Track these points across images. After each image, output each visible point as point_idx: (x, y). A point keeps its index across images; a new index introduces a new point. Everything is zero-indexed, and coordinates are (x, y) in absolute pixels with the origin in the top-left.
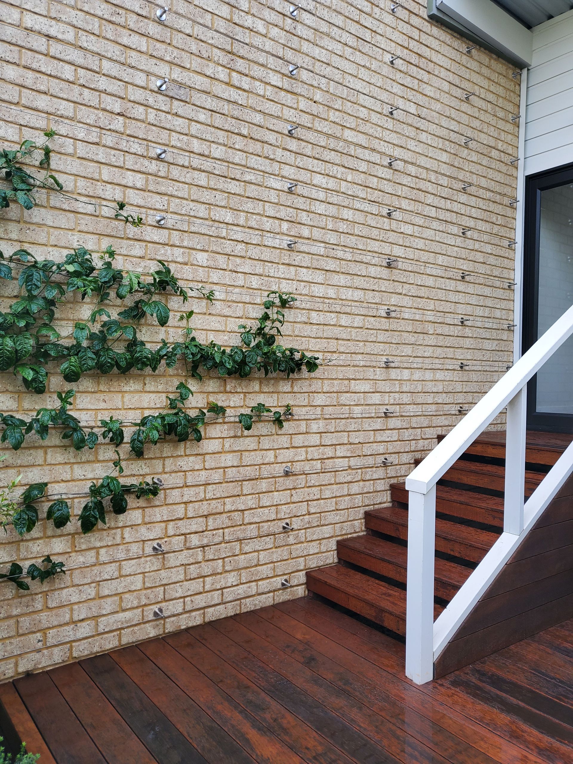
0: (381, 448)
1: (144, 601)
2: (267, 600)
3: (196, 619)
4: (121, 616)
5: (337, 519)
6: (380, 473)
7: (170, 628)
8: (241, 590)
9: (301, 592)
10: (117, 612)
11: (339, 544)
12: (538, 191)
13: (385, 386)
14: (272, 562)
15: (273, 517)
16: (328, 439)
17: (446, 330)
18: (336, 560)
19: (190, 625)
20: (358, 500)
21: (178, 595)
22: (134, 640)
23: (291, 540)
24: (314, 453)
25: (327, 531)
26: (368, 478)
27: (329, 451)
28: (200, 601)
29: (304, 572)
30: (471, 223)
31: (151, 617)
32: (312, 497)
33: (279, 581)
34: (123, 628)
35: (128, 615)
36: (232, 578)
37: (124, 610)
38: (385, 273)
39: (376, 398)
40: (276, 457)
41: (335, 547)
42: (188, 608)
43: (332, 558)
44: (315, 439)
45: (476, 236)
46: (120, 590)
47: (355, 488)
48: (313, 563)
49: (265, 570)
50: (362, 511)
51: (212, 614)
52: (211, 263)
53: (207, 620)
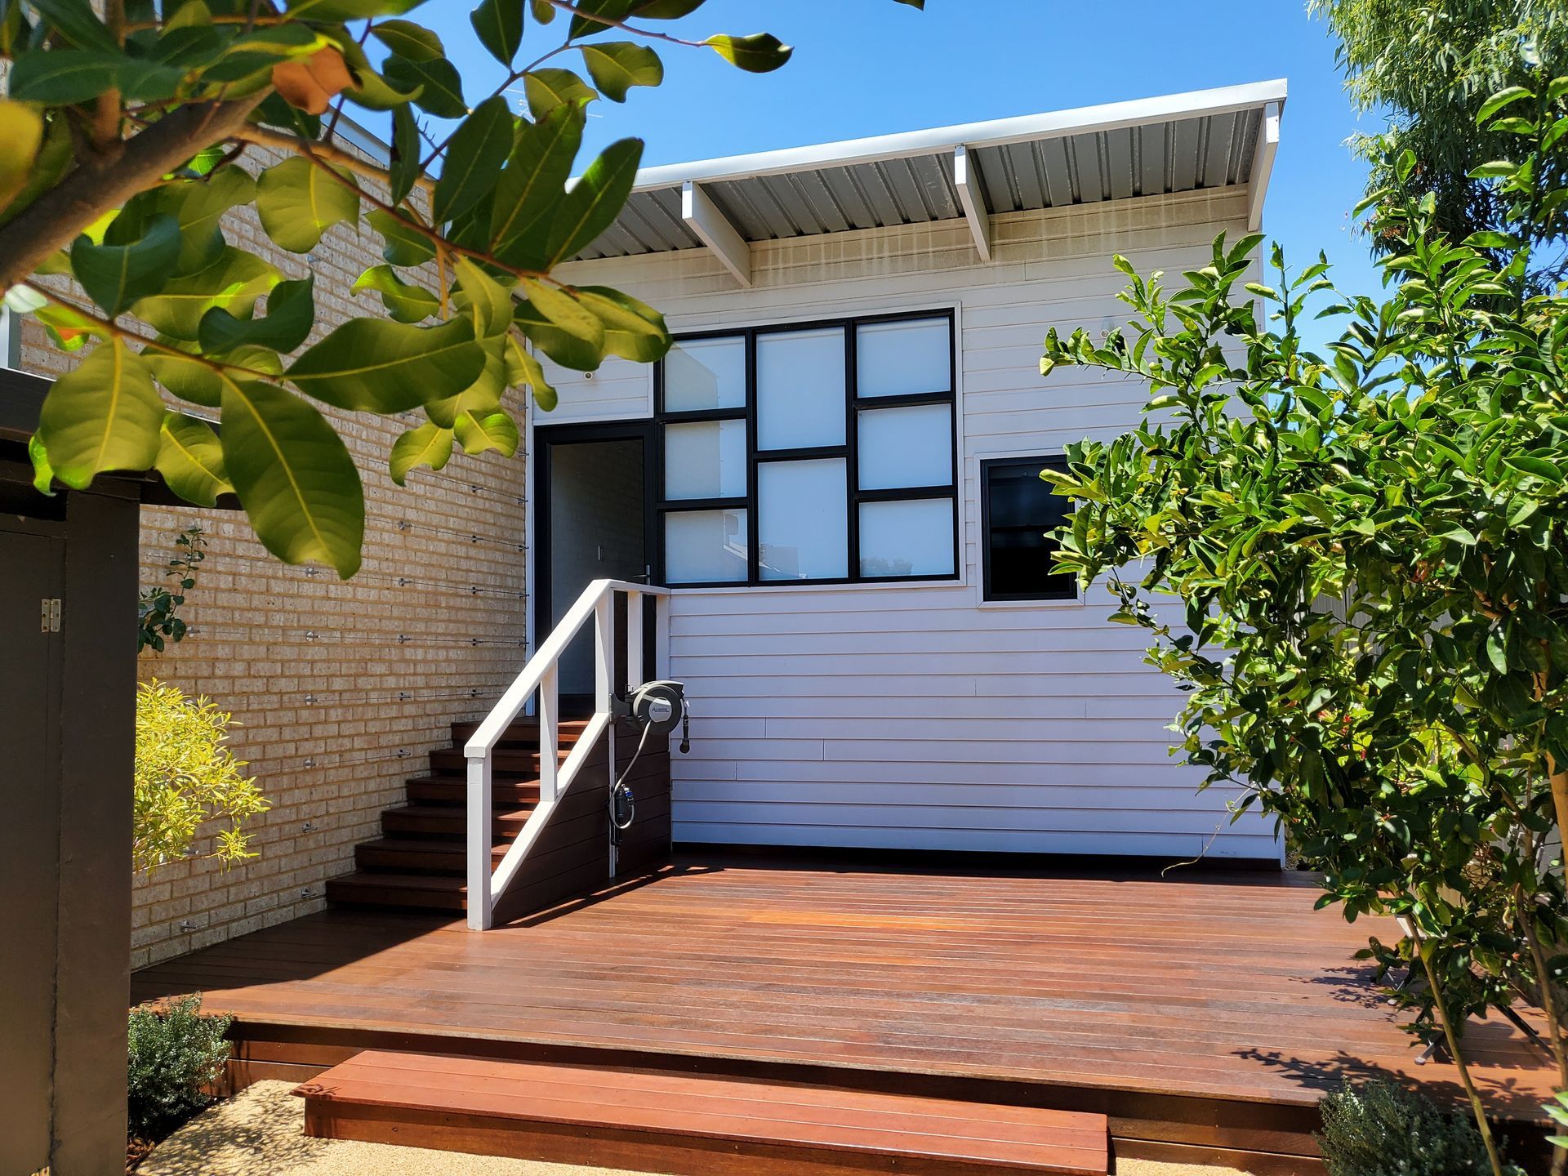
0: (397, 739)
1: (172, 913)
2: (287, 915)
3: (218, 936)
4: (151, 930)
5: (355, 820)
6: (395, 768)
7: (196, 945)
8: (263, 902)
9: (320, 905)
10: (146, 926)
11: (358, 848)
12: (548, 445)
13: (401, 668)
14: (293, 870)
15: (294, 817)
16: (347, 729)
17: (458, 602)
18: (354, 868)
19: (215, 941)
20: (375, 799)
21: (204, 907)
22: (162, 957)
23: (311, 845)
24: (333, 746)
25: (345, 834)
26: (384, 773)
27: (347, 743)
28: (225, 914)
29: (323, 882)
30: (481, 480)
31: (178, 932)
32: (331, 795)
33: (299, 891)
34: (152, 944)
35: (156, 929)
36: (255, 889)
37: (152, 924)
38: (397, 539)
39: (391, 682)
40: (297, 749)
41: (352, 854)
42: (213, 921)
43: (349, 866)
44: (333, 729)
45: (486, 494)
46: (150, 901)
47: (372, 786)
48: (333, 872)
49: (287, 879)
50: (379, 811)
51: (238, 929)
52: (237, 535)
53: (231, 936)
